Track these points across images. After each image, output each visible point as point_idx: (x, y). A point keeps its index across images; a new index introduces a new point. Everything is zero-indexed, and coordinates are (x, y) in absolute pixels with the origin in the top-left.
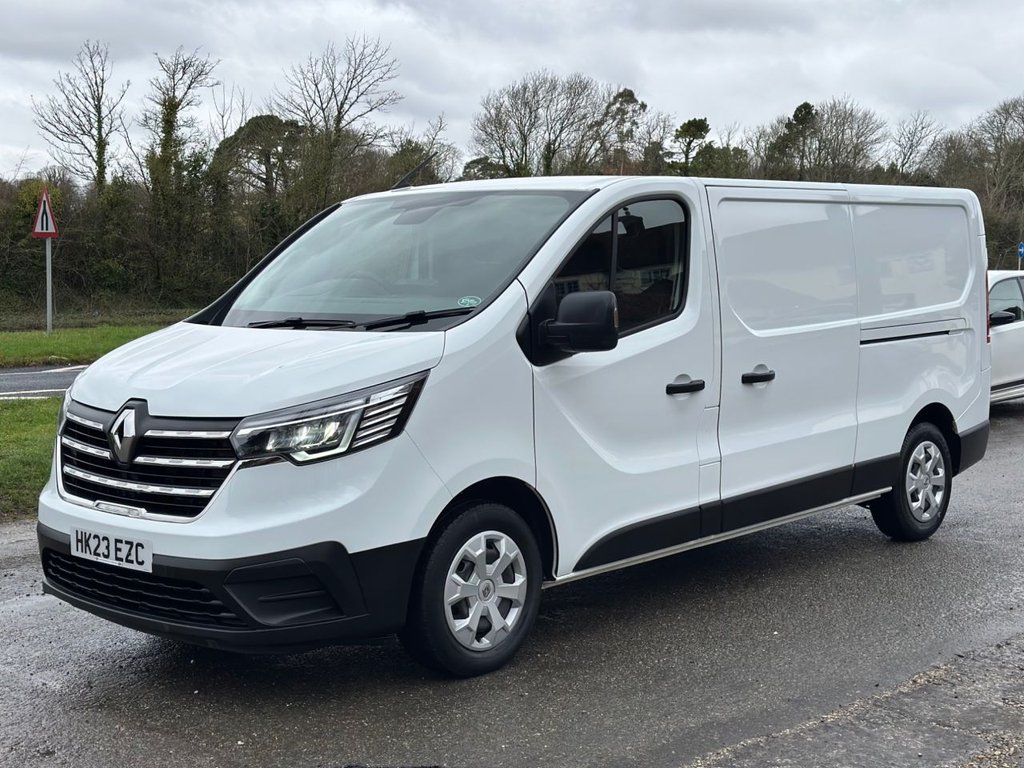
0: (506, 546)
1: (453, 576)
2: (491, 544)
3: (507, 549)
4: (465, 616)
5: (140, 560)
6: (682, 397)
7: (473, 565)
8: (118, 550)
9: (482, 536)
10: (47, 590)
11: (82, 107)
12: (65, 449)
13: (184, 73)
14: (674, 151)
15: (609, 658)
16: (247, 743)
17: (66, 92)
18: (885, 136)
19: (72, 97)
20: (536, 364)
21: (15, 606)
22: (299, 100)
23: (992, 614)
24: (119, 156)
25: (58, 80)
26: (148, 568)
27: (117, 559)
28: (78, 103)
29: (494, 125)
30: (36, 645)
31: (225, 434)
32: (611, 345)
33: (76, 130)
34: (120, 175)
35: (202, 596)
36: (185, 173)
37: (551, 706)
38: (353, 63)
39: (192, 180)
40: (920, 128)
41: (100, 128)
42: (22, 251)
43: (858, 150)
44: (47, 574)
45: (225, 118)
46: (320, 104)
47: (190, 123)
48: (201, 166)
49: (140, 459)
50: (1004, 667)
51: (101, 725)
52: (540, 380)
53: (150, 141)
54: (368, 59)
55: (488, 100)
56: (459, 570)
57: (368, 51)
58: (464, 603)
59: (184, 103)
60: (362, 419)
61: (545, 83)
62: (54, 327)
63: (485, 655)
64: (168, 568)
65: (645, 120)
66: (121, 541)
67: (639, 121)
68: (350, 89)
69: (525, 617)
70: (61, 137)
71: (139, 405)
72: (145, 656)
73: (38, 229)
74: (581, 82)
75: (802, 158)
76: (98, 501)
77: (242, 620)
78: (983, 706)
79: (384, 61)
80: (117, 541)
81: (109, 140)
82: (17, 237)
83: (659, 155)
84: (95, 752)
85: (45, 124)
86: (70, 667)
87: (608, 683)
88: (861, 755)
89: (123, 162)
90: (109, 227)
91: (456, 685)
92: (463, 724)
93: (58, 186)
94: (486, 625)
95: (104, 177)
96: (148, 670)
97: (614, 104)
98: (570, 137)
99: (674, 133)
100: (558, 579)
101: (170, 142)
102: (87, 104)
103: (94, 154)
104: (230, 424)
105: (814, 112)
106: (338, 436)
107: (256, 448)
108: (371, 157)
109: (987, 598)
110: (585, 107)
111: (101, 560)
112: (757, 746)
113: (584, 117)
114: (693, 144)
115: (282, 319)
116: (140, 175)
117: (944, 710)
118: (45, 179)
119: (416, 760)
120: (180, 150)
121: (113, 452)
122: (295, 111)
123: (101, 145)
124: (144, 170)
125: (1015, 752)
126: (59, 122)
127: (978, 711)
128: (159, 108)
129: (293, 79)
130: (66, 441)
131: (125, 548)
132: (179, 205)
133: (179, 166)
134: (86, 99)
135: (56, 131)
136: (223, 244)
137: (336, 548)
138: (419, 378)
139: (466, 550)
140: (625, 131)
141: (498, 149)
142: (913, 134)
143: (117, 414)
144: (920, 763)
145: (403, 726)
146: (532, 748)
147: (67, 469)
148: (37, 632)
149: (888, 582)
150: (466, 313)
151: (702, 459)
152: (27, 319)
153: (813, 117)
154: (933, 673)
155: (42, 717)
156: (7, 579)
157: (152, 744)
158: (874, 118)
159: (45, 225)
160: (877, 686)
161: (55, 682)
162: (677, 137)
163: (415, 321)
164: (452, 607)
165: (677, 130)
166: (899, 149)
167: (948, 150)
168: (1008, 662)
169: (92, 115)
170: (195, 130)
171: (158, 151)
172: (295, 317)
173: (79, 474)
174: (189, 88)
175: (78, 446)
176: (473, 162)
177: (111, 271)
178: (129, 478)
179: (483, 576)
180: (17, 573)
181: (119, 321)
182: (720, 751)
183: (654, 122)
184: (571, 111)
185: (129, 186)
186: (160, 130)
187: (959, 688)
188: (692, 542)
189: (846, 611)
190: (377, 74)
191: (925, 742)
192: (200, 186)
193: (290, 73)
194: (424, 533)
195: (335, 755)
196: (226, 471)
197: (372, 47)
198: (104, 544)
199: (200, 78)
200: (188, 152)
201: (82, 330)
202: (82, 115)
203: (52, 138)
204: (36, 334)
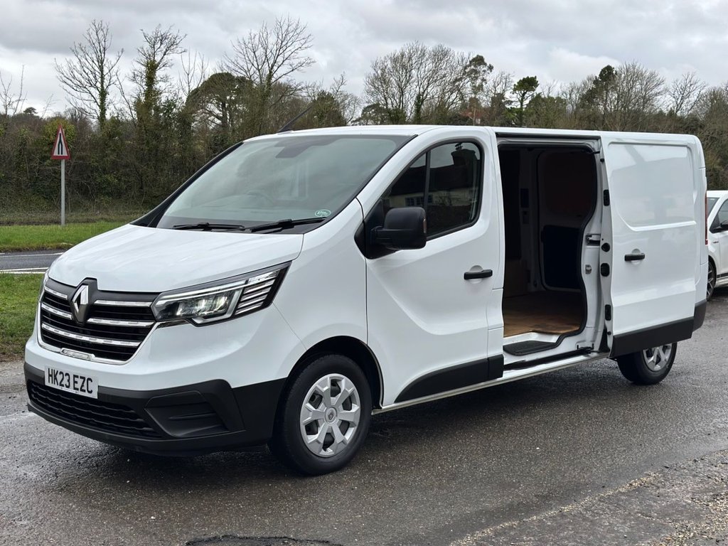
0: (346, 385)
1: (306, 405)
2: (334, 383)
3: (346, 386)
4: (315, 433)
5: (90, 390)
6: (476, 281)
7: (321, 397)
8: (75, 382)
9: (328, 377)
10: (30, 409)
11: (90, 67)
12: (43, 312)
13: (161, 44)
14: (512, 100)
15: (418, 464)
16: (157, 518)
17: (79, 57)
18: (666, 90)
19: (83, 60)
20: (368, 258)
21: (14, 419)
22: (242, 63)
23: (694, 438)
24: (116, 102)
25: (73, 48)
26: (95, 395)
27: (75, 389)
28: (87, 64)
29: (380, 81)
30: (24, 446)
31: (148, 304)
32: (422, 245)
33: (86, 83)
34: (116, 115)
35: (132, 416)
36: (162, 114)
37: (372, 496)
38: (280, 37)
39: (166, 119)
40: (689, 85)
41: (102, 83)
42: (47, 168)
43: (647, 100)
44: (31, 398)
45: (190, 76)
46: (256, 66)
47: (165, 79)
48: (172, 110)
49: (91, 320)
50: (697, 476)
51: (59, 503)
52: (371, 269)
53: (137, 92)
54: (291, 34)
55: (377, 64)
56: (312, 400)
57: (291, 28)
58: (314, 423)
59: (161, 65)
60: (242, 295)
61: (417, 52)
62: (67, 221)
63: (330, 460)
64: (108, 396)
65: (491, 77)
66: (77, 377)
67: (487, 78)
68: (278, 55)
69: (359, 435)
70: (75, 88)
71: (91, 282)
72: (97, 456)
73: (56, 153)
74: (442, 51)
75: (605, 106)
76: (63, 349)
77: (158, 433)
78: (676, 503)
79: (301, 36)
80: (75, 376)
81: (109, 90)
82: (44, 159)
83: (501, 103)
84: (53, 522)
85: (65, 79)
86: (45, 462)
87: (414, 481)
88: (583, 535)
89: (118, 106)
90: (108, 152)
91: (308, 481)
92: (308, 508)
93: (77, 122)
94: (330, 439)
95: (105, 117)
96: (97, 465)
97: (470, 66)
98: (434, 91)
99: (513, 87)
100: (383, 408)
101: (151, 93)
102: (94, 65)
103: (98, 101)
104: (152, 297)
105: (614, 72)
106: (226, 307)
107: (169, 314)
108: (296, 102)
109: (693, 426)
110: (445, 69)
111: (64, 389)
112: (511, 528)
113: (444, 76)
114: (526, 95)
115: (195, 224)
116: (130, 115)
117: (648, 505)
118: (69, 116)
119: (272, 533)
120: (158, 98)
121: (74, 315)
122: (239, 70)
123: (103, 94)
124: (133, 112)
125: (694, 536)
126: (74, 77)
127: (673, 507)
128: (144, 68)
129: (239, 48)
130: (44, 306)
131: (80, 381)
132: (157, 137)
133: (157, 109)
134: (93, 62)
135: (72, 84)
136: (187, 164)
137: (223, 385)
138: (283, 266)
139: (316, 387)
140: (477, 85)
141: (383, 98)
142: (684, 89)
143: (77, 288)
144: (625, 542)
145: (267, 508)
146: (354, 526)
147: (44, 326)
148: (26, 438)
149: (624, 413)
150: (319, 222)
151: (490, 325)
152: (49, 216)
153: (614, 76)
154: (645, 479)
155: (20, 497)
156: (10, 400)
157: (92, 517)
158: (658, 78)
159: (61, 151)
160: (603, 487)
161: (32, 473)
162: (515, 90)
163: (286, 226)
164: (306, 426)
165: (515, 85)
166: (674, 100)
167: (712, 101)
168: (700, 472)
169: (97, 73)
170: (169, 84)
171: (143, 98)
172: (204, 223)
173: (52, 329)
174: (165, 54)
175: (51, 310)
176: (369, 107)
177: (109, 183)
178: (84, 333)
179: (328, 405)
180: (18, 396)
181: (113, 218)
182: (485, 531)
183: (498, 80)
184: (435, 72)
185: (122, 123)
186: (144, 84)
187: (661, 490)
188: (482, 384)
189: (591, 434)
190: (297, 45)
191: (631, 527)
192: (171, 124)
193: (236, 44)
194: (286, 375)
195: (217, 528)
196: (148, 329)
197: (294, 26)
198: (66, 378)
199: (172, 48)
200: (163, 100)
201: (85, 224)
202: (90, 72)
203: (70, 89)
204: (54, 226)
